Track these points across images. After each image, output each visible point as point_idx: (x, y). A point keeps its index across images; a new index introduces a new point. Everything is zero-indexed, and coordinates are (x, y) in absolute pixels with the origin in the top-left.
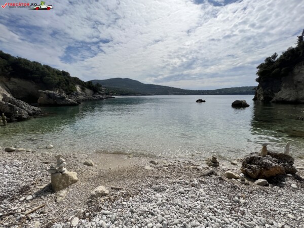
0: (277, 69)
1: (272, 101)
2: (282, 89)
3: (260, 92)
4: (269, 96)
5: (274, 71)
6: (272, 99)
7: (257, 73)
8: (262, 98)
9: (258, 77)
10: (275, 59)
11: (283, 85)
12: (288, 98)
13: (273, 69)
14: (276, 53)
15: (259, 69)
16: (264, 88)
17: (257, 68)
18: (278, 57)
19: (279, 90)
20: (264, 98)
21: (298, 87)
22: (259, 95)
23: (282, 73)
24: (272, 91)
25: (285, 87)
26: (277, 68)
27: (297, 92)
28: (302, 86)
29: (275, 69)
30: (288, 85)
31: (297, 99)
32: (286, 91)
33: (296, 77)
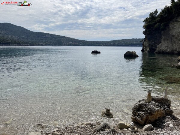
0: (158, 24)
1: (155, 52)
2: (162, 42)
3: (146, 44)
4: (153, 48)
5: (156, 26)
6: (155, 50)
7: (144, 27)
8: (148, 49)
9: (144, 30)
10: (156, 15)
11: (163, 38)
12: (166, 50)
13: (155, 24)
14: (157, 10)
15: (145, 23)
16: (149, 40)
17: (144, 21)
18: (159, 13)
19: (160, 43)
20: (150, 49)
21: (173, 40)
22: (146, 47)
23: (162, 27)
24: (155, 43)
25: (164, 40)
27: (172, 44)
28: (175, 40)
29: (157, 23)
30: (166, 38)
31: (173, 50)
32: (165, 43)
33: (171, 32)
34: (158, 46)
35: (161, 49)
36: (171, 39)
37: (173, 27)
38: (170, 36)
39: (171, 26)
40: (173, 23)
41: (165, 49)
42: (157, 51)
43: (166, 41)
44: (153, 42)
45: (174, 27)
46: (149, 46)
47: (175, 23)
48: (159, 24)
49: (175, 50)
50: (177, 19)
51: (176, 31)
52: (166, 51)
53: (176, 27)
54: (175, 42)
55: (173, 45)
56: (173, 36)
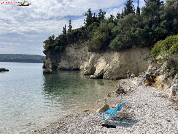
2: (62, 61)
5: (56, 48)
6: (57, 67)
8: (51, 66)
10: (54, 39)
16: (51, 59)
28: (71, 60)
29: (56, 46)
30: (64, 58)
31: (70, 67)
32: (64, 62)
33: (67, 54)
34: (59, 64)
35: (62, 67)
36: (68, 59)
37: (68, 50)
38: (67, 56)
39: (67, 49)
41: (65, 66)
43: (65, 60)
46: (52, 64)
47: (69, 47)
48: (58, 46)
49: (72, 67)
51: (71, 53)
53: (70, 51)
54: (71, 61)
55: (70, 64)
56: (69, 57)
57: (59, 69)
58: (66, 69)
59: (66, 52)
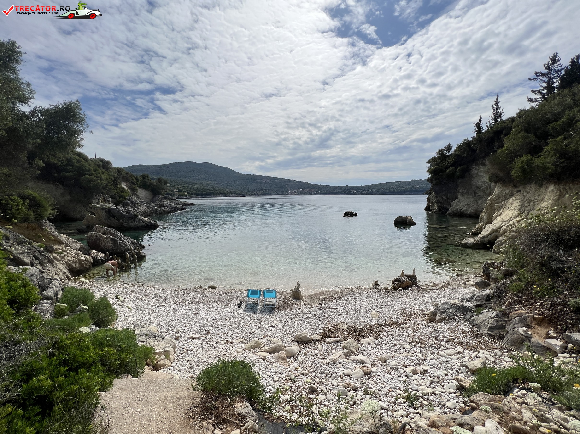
0: (451, 168)
1: (448, 213)
2: (460, 196)
4: (445, 206)
5: (448, 171)
6: (448, 210)
7: (427, 171)
8: (436, 208)
9: (429, 176)
10: (449, 152)
11: (460, 191)
12: (466, 210)
13: (447, 168)
14: (449, 144)
15: (429, 165)
16: (437, 193)
17: (428, 162)
18: (453, 149)
19: (456, 198)
20: (439, 207)
21: (477, 195)
22: (432, 203)
23: (458, 173)
24: (447, 198)
25: (463, 195)
26: (452, 166)
27: (477, 201)
28: (481, 194)
29: (449, 167)
30: (465, 191)
32: (463, 199)
33: (474, 182)
34: (452, 203)
35: (457, 209)
36: (475, 193)
37: (477, 173)
38: (473, 187)
39: (474, 172)
40: (477, 168)
41: (465, 208)
42: (450, 211)
43: (466, 196)
44: (444, 197)
45: (479, 174)
46: (438, 202)
47: (481, 166)
48: (453, 168)
50: (484, 162)
51: (483, 180)
52: (466, 212)
54: (481, 197)
55: (477, 203)
56: (478, 188)
57: (450, 215)
58: (467, 214)
59: (471, 177)
